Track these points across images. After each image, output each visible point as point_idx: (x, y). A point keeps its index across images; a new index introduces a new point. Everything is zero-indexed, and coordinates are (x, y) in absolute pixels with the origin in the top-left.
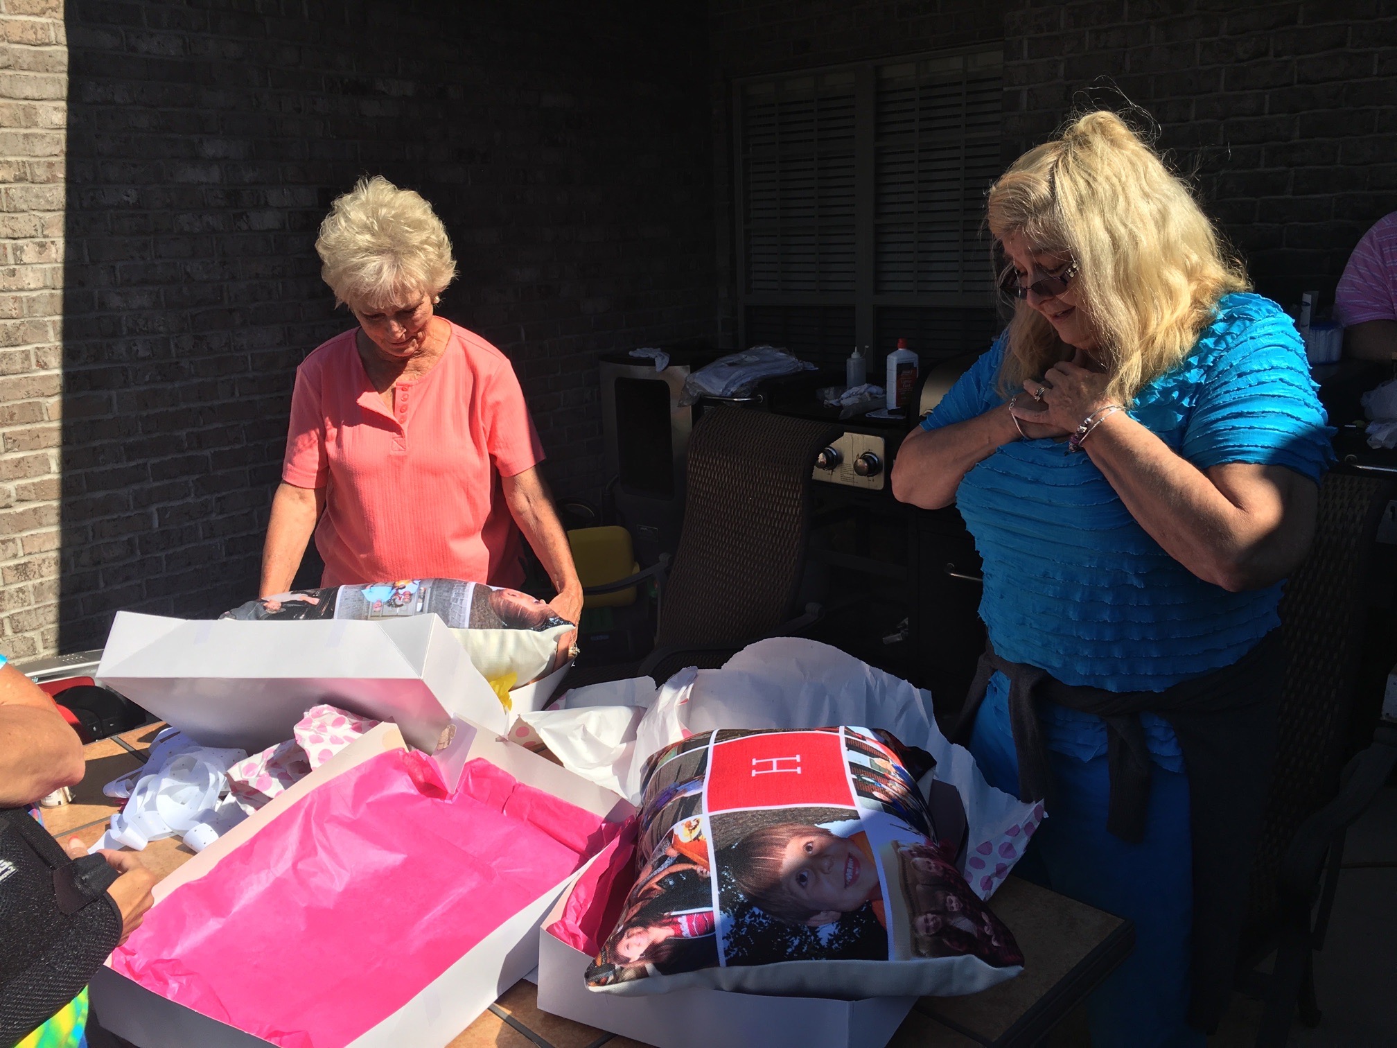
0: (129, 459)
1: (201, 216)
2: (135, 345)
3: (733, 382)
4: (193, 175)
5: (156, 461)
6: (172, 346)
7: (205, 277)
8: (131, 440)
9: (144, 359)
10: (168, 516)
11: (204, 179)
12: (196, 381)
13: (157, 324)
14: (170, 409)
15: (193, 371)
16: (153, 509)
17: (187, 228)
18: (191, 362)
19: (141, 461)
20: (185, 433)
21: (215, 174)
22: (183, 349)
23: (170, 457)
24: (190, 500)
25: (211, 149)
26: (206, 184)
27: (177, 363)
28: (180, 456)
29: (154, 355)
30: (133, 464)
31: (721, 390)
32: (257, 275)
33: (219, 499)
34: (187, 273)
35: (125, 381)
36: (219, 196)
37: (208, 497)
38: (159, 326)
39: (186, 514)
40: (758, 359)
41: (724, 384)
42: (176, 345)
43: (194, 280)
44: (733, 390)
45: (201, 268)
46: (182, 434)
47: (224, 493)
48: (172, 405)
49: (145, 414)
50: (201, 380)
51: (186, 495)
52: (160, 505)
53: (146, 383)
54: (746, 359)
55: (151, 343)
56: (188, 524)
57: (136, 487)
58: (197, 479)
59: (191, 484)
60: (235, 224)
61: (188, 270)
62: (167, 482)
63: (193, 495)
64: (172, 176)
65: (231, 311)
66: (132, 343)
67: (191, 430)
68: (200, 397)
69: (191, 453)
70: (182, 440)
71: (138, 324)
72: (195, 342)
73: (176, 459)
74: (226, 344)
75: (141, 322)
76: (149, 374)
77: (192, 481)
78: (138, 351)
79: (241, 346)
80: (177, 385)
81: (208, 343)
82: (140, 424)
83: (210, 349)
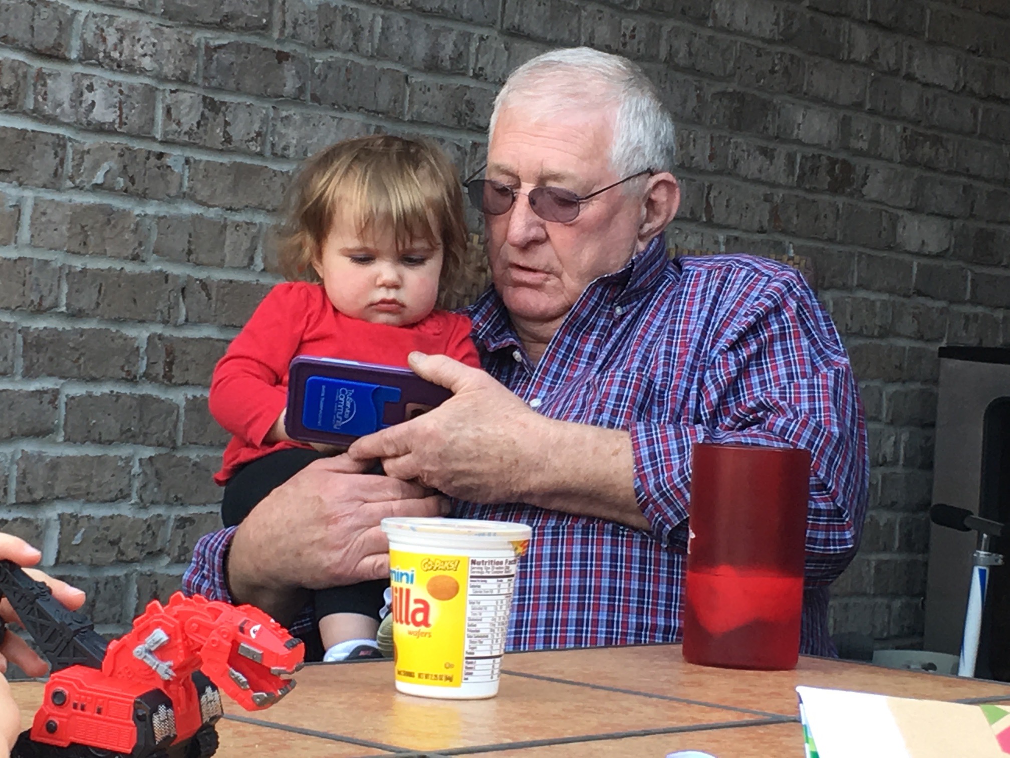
0: (29, 373)
2: (91, 88)
5: (77, 390)
8: (40, 324)
9: (100, 129)
10: (77, 540)
12: (187, 209)
13: (141, 51)
14: (130, 268)
15: (186, 183)
16: (51, 513)
18: (187, 161)
19: (49, 384)
20: (145, 334)
22: (179, 124)
23: (106, 389)
24: (125, 510)
27: (160, 156)
28: (124, 389)
29: (122, 124)
30: (34, 386)
33: (183, 522)
35: (56, 174)
37: (160, 510)
38: (145, 55)
42: (168, 111)
46: (140, 334)
47: (192, 511)
48: (135, 258)
49: (78, 264)
50: (197, 210)
51: (123, 496)
52: (68, 509)
53: (97, 187)
55: (121, 92)
56: (110, 573)
57: (30, 447)
58: (151, 458)
59: (136, 469)
62: (92, 451)
63: (135, 499)
65: (282, 57)
66: (86, 82)
67: (158, 329)
68: (190, 252)
69: (147, 389)
70: (138, 348)
71: (104, 40)
72: (203, 115)
73: (118, 396)
74: (259, 134)
75: (112, 37)
76: (106, 166)
77: (140, 460)
78: (93, 103)
79: (285, 148)
80: (151, 209)
81: (227, 124)
82: (65, 288)
83: (228, 139)
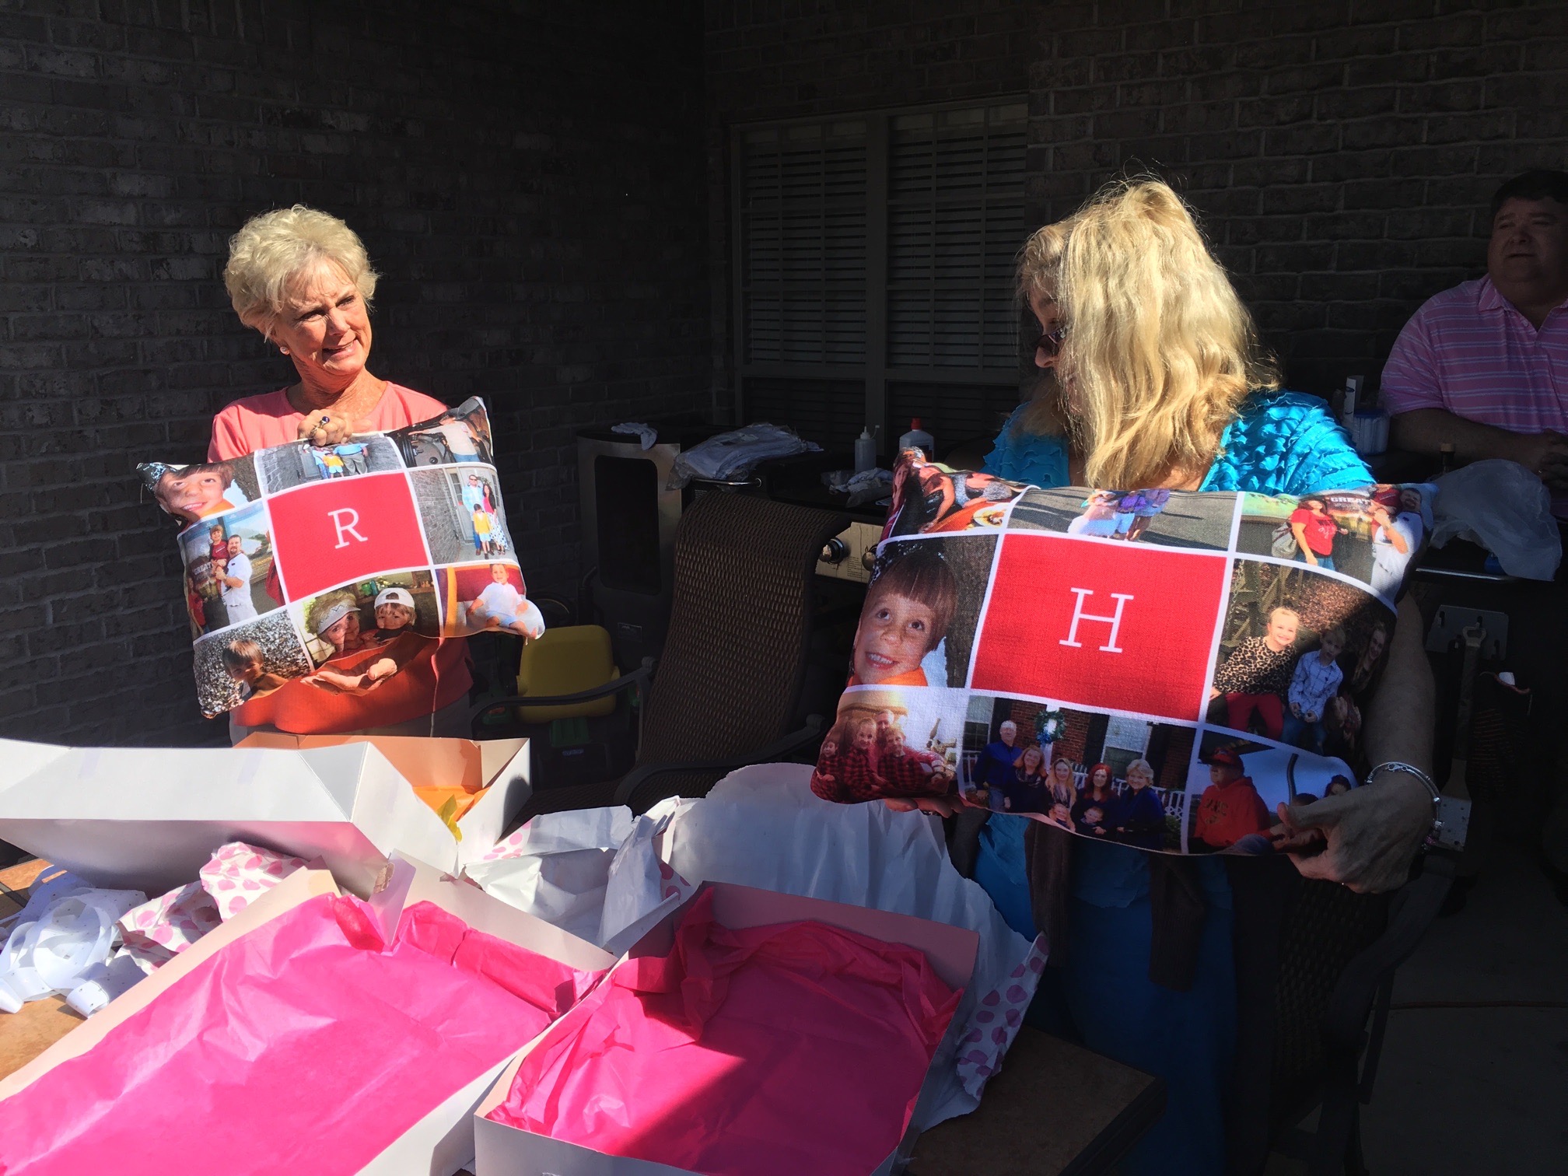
0: (20, 543)
1: (113, 262)
2: (30, 410)
3: (729, 463)
4: (105, 214)
5: (51, 545)
6: (75, 413)
7: (116, 332)
8: (22, 521)
9: (40, 426)
10: (65, 610)
11: (117, 220)
12: (102, 453)
13: (57, 387)
14: (71, 485)
15: (99, 441)
16: (47, 601)
17: (95, 276)
18: (97, 431)
19: (33, 546)
20: (88, 513)
21: (131, 214)
22: (88, 415)
23: (68, 541)
24: (93, 591)
25: (126, 185)
26: (119, 224)
27: (80, 432)
28: (81, 539)
29: (52, 422)
30: (25, 549)
31: (715, 473)
32: (178, 332)
33: (127, 591)
34: (94, 327)
35: (17, 452)
36: (135, 239)
37: (114, 588)
38: (60, 388)
39: (87, 607)
40: (757, 438)
41: (718, 466)
42: (80, 412)
43: (102, 336)
44: (728, 472)
45: (111, 321)
46: (84, 513)
47: (132, 584)
48: (73, 481)
49: (40, 490)
50: (108, 452)
51: (88, 586)
52: (57, 597)
53: (42, 455)
54: (742, 438)
55: (49, 408)
56: (88, 620)
57: (28, 576)
58: (102, 567)
59: (93, 573)
60: (153, 273)
61: (96, 324)
62: (65, 570)
63: (96, 586)
64: (79, 214)
65: (146, 372)
66: (27, 408)
67: (95, 509)
68: (107, 472)
69: (95, 537)
70: (84, 521)
71: (34, 386)
72: (102, 408)
73: (76, 543)
74: (139, 410)
75: (38, 383)
76: (47, 444)
77: (96, 570)
78: (33, 417)
79: (157, 413)
80: (79, 457)
81: (118, 409)
82: (34, 502)
83: (120, 416)
